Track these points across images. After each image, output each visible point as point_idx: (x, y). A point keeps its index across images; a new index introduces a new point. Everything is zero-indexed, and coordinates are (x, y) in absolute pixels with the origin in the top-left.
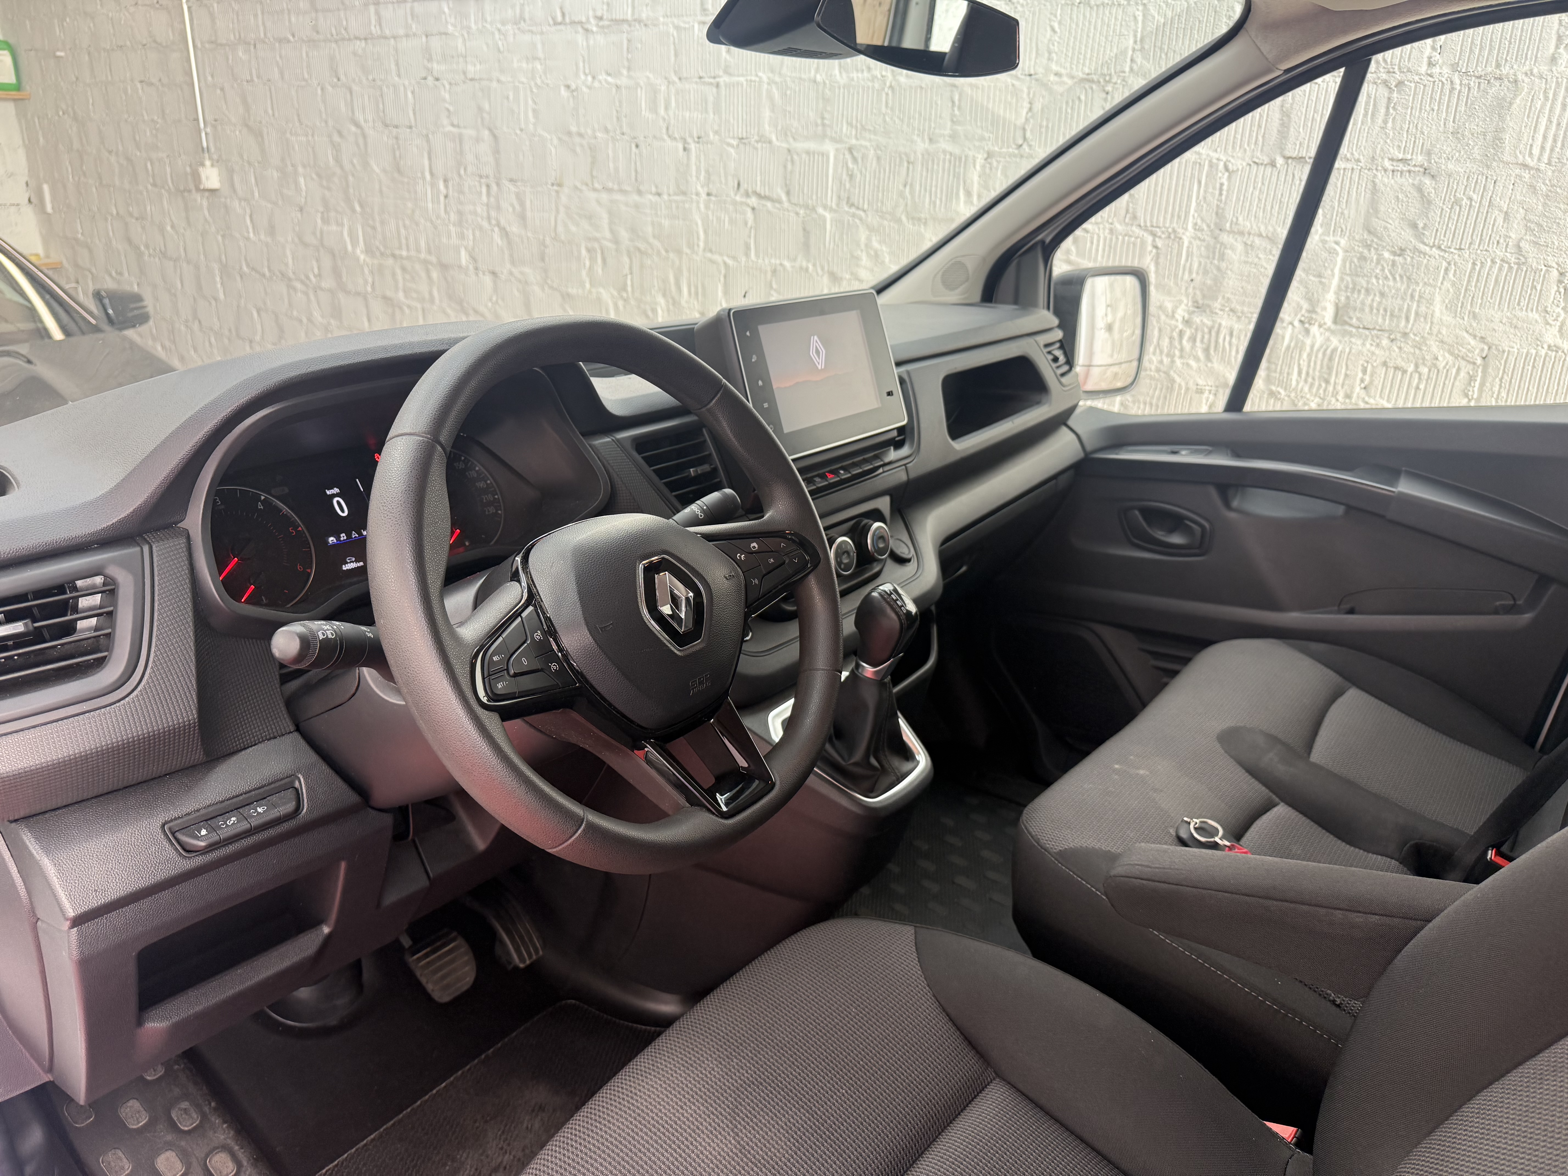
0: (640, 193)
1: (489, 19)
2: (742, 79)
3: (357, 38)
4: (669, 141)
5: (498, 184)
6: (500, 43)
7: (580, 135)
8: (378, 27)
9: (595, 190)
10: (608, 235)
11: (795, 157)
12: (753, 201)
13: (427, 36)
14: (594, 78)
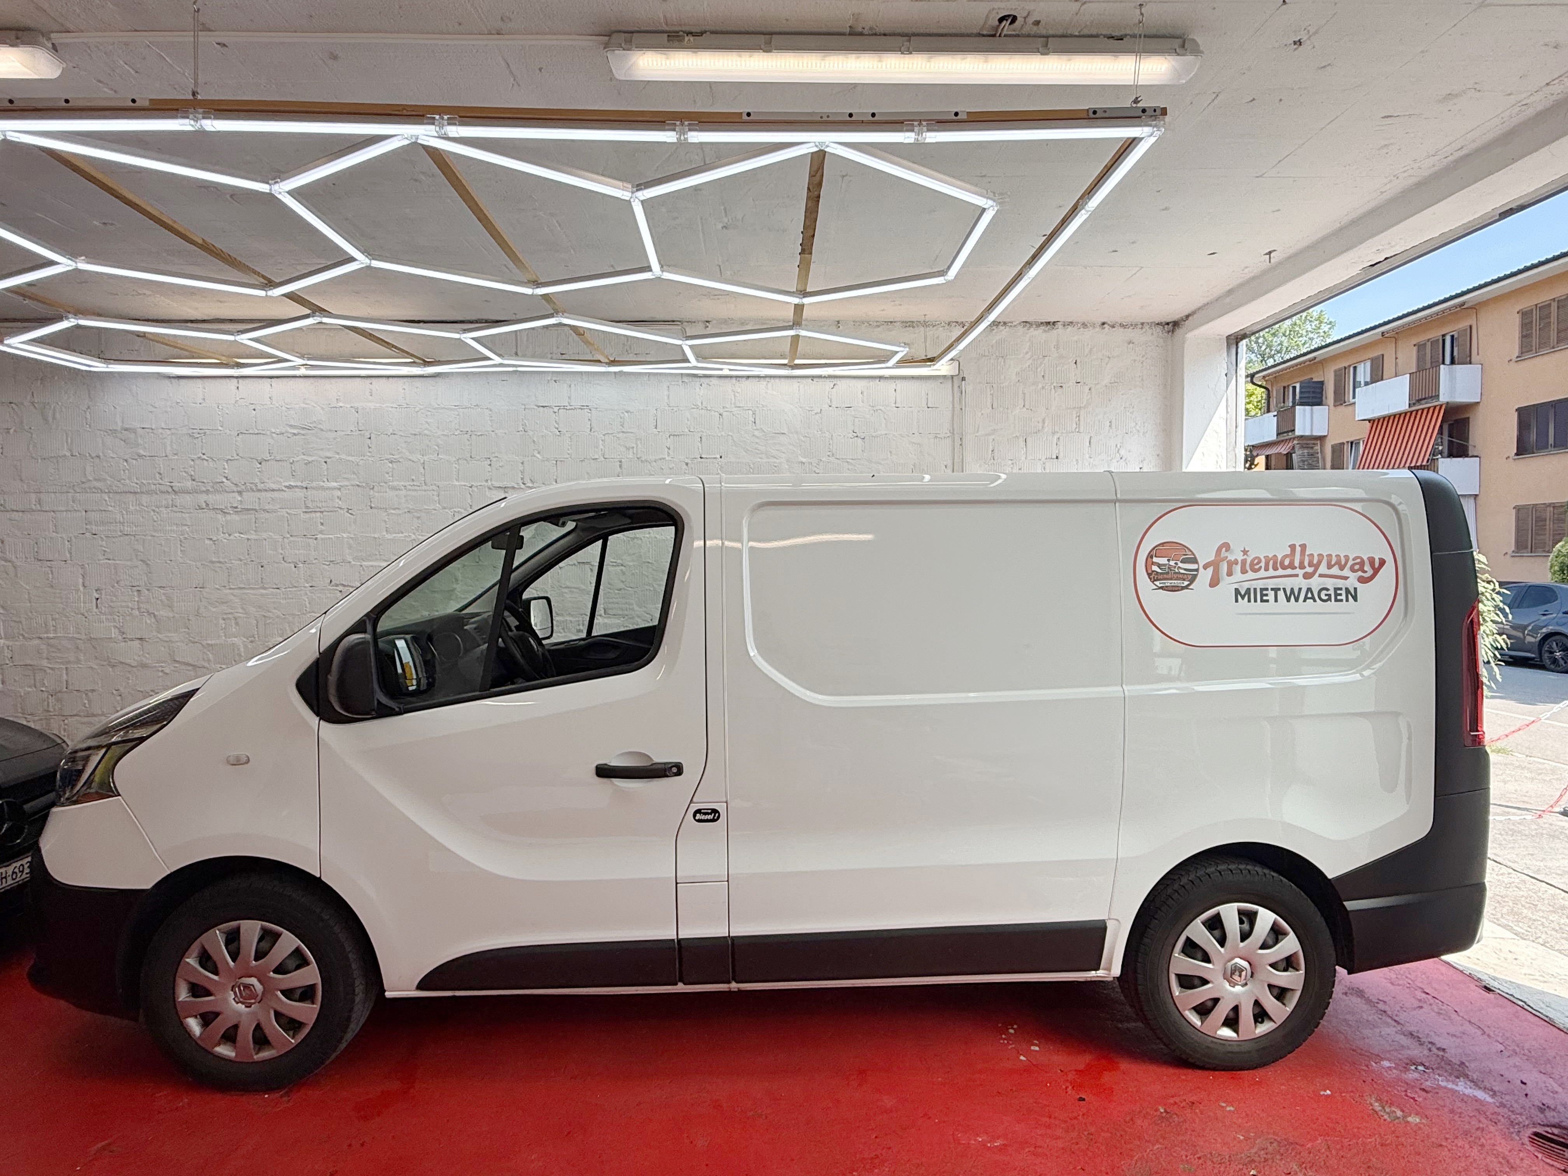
0: (265, 588)
1: (145, 504)
2: (331, 536)
3: (13, 511)
4: (285, 564)
5: (148, 590)
6: (154, 517)
7: (220, 562)
8: (38, 506)
9: (230, 589)
10: (241, 611)
11: (365, 569)
12: (340, 588)
13: (86, 511)
14: (230, 535)
